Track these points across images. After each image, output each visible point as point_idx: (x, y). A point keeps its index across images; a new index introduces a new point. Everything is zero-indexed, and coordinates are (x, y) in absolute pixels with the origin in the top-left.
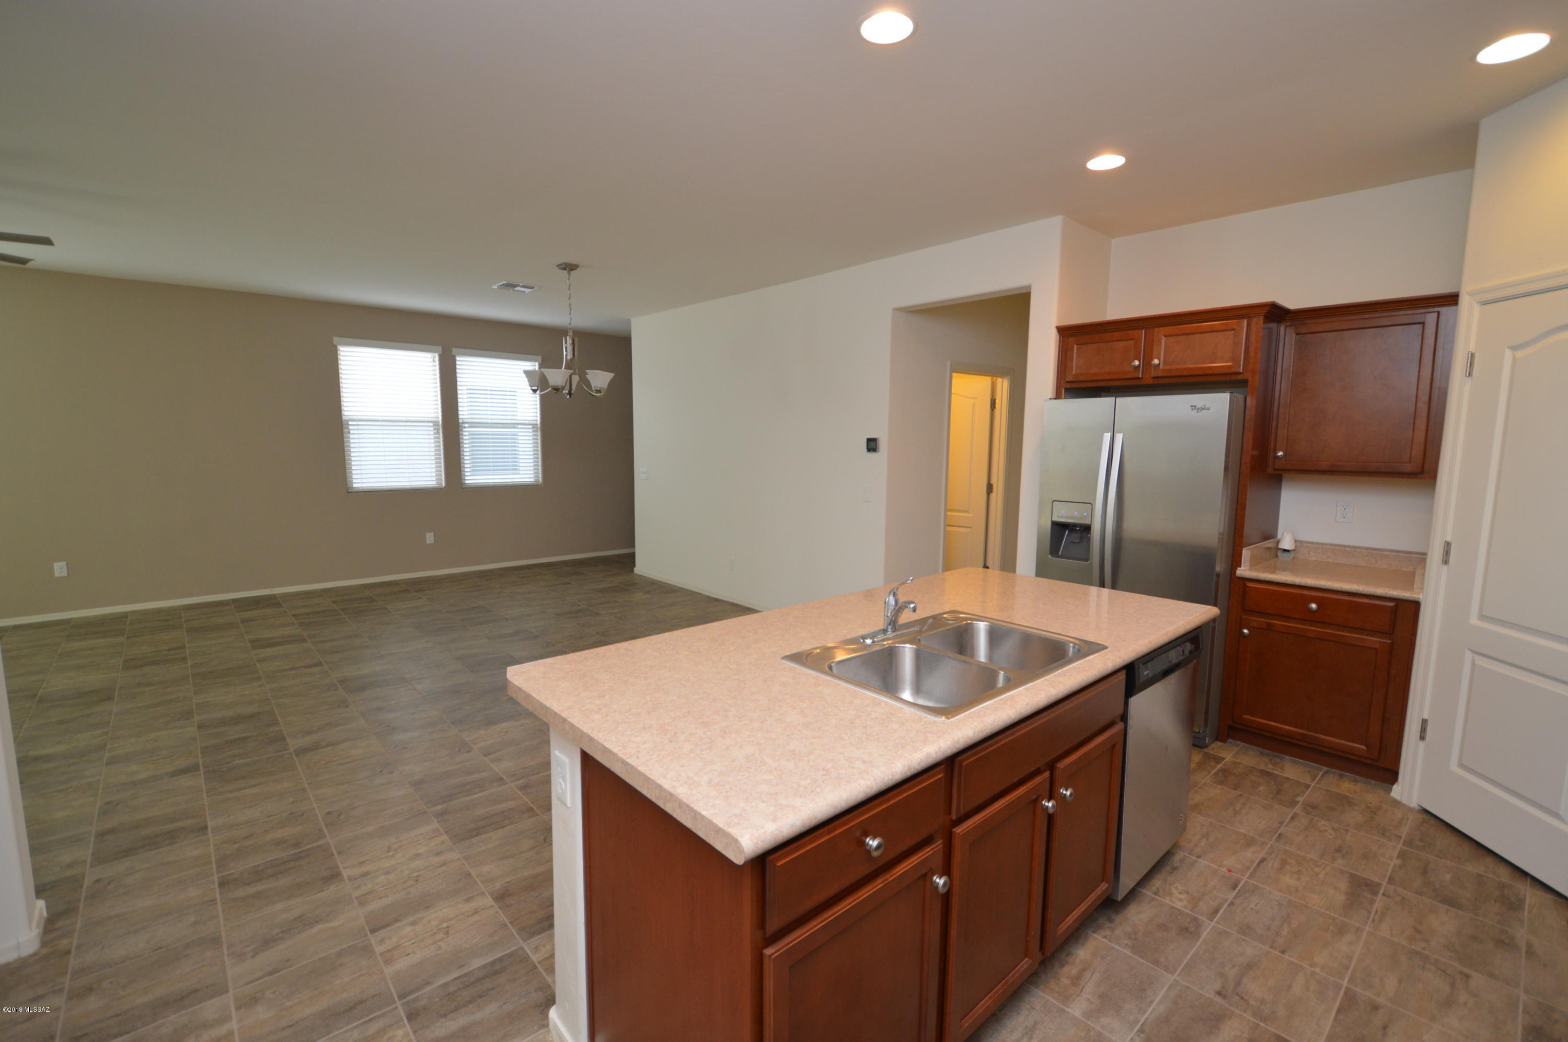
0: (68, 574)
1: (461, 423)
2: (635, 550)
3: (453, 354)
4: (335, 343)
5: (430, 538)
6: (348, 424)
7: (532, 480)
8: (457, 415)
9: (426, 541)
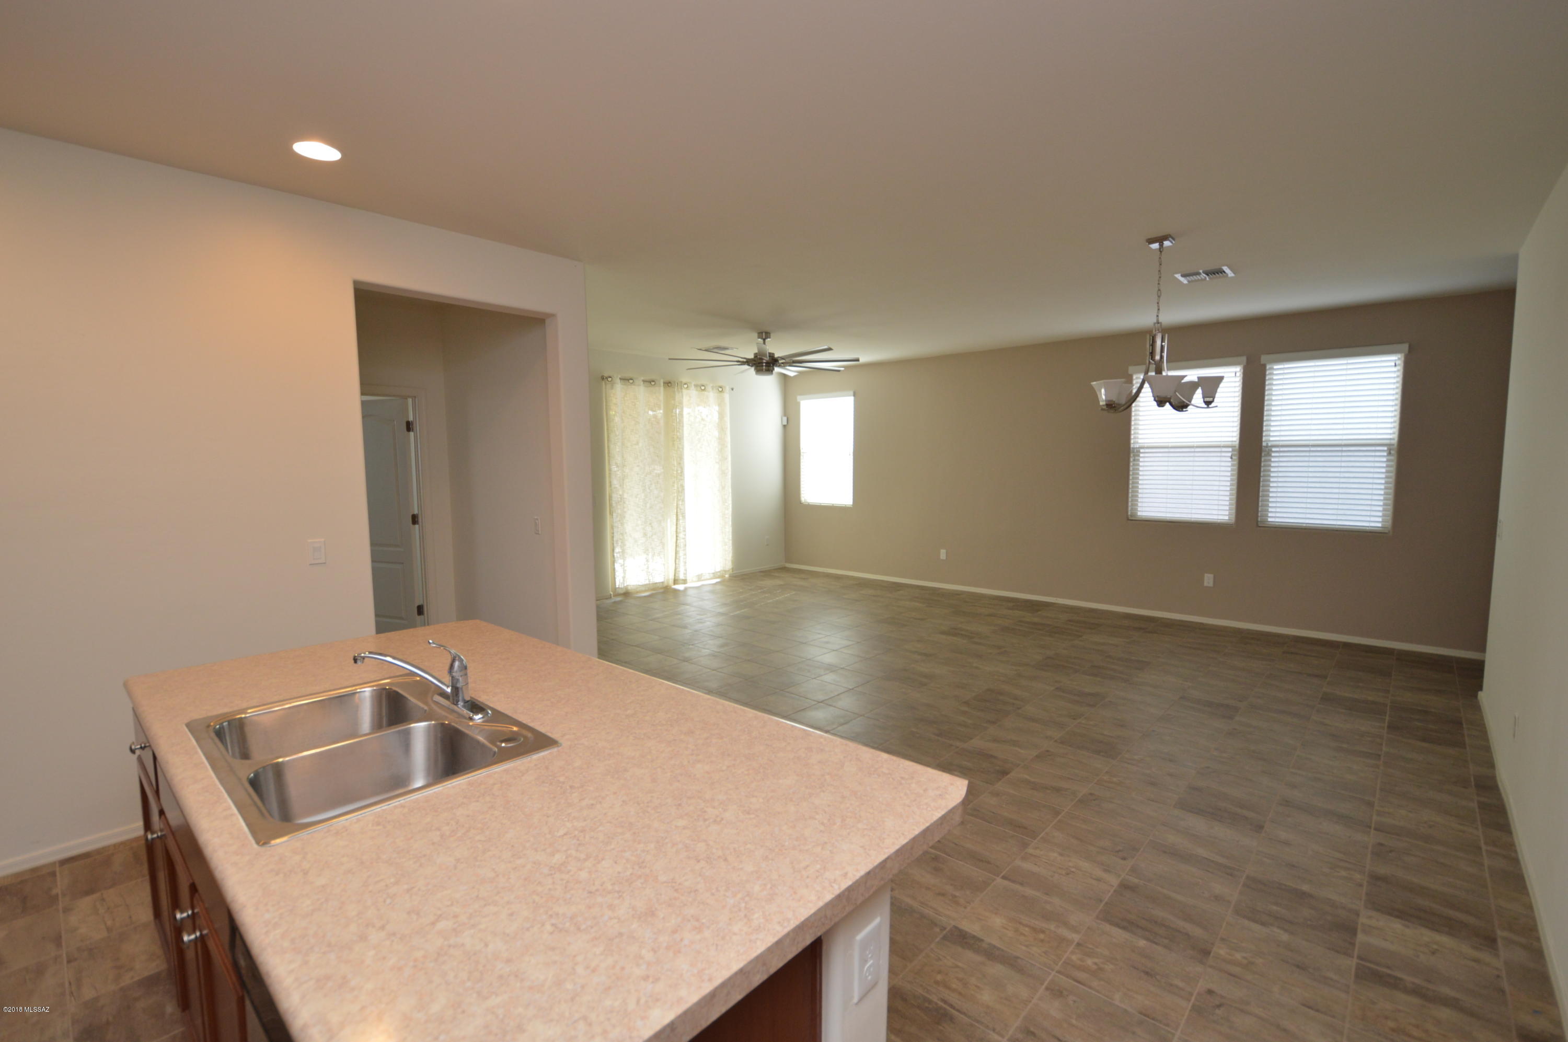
0: (946, 558)
1: (1264, 446)
2: (1485, 657)
3: (1262, 362)
4: (1130, 372)
5: (1208, 580)
6: (1139, 452)
7: (1380, 525)
8: (1261, 436)
9: (1203, 582)
